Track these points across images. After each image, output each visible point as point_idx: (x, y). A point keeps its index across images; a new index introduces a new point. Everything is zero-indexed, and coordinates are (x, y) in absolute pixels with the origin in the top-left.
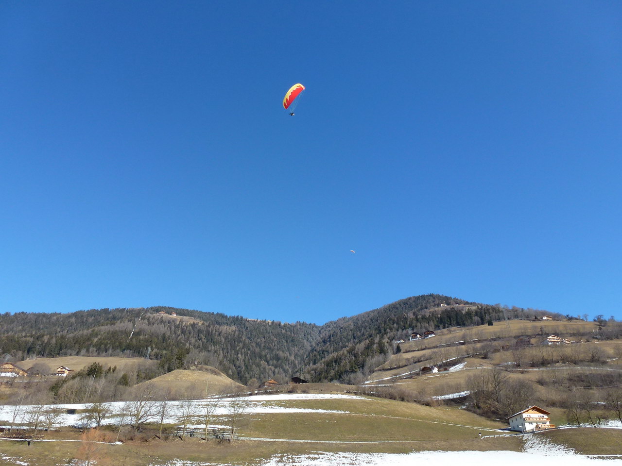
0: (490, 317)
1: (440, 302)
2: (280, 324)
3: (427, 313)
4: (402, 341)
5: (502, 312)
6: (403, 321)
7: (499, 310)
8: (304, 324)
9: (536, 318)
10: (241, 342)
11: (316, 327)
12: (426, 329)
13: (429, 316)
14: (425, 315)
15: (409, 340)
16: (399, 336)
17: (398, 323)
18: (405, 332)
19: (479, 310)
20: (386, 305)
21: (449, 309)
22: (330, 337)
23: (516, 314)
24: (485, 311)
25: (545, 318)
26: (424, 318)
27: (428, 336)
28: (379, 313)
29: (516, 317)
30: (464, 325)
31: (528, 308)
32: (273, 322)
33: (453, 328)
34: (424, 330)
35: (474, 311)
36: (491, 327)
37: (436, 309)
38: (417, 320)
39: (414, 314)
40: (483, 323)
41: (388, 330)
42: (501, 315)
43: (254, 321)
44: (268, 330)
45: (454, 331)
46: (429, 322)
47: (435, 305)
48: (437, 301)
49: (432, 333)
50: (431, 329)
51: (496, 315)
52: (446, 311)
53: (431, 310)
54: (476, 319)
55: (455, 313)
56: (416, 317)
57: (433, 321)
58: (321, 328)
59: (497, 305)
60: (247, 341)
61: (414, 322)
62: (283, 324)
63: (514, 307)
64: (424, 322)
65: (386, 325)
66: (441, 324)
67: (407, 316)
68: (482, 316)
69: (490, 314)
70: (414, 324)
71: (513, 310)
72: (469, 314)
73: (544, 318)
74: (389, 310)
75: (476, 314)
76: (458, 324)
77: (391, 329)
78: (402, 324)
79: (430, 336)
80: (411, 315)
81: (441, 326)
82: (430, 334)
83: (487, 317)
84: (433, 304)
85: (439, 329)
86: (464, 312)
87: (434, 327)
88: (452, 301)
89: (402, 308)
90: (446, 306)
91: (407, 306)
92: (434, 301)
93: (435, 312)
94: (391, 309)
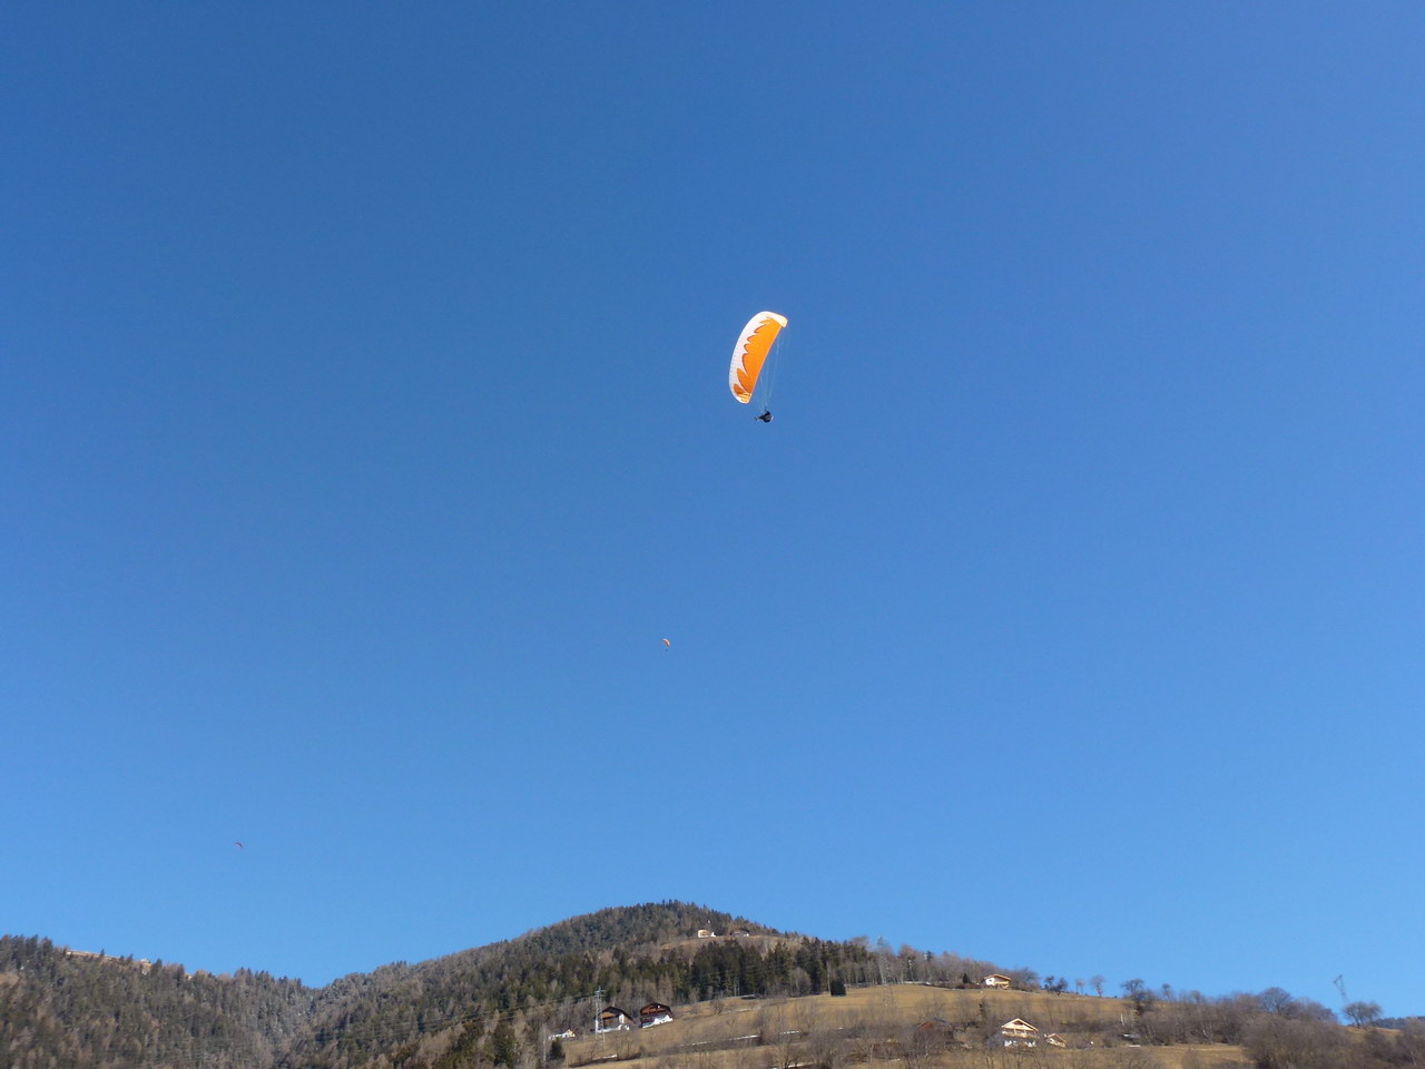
0: (839, 973)
1: (696, 926)
2: (179, 974)
3: (656, 952)
4: (570, 1034)
5: (873, 957)
6: (579, 973)
7: (864, 954)
8: (263, 980)
9: (966, 979)
10: (28, 1023)
11: (303, 992)
12: (649, 998)
13: (662, 960)
14: (648, 958)
15: (593, 1030)
16: (561, 1017)
17: (563, 980)
18: (581, 1005)
19: (807, 950)
20: (535, 929)
21: (722, 944)
22: (342, 1025)
23: (912, 968)
24: (824, 953)
25: (991, 981)
26: (644, 966)
27: (653, 1021)
28: (508, 952)
29: (912, 975)
30: (761, 991)
31: (945, 953)
32: (157, 966)
33: (727, 1001)
34: (641, 1003)
35: (794, 953)
36: (838, 999)
37: (684, 943)
38: (624, 971)
39: (616, 954)
40: (816, 990)
41: (531, 1000)
42: (869, 966)
43: (88, 959)
44: (136, 991)
45: (733, 1006)
46: (657, 980)
47: (680, 933)
48: (688, 924)
49: (666, 1010)
50: (663, 1001)
51: (857, 966)
52: (713, 945)
53: (667, 947)
54: (798, 975)
55: (738, 956)
56: (622, 962)
57: (672, 975)
58: (317, 995)
59: (857, 939)
60: (52, 1022)
61: (614, 975)
62: (189, 974)
63: (906, 948)
64: (644, 978)
65: (525, 985)
66: (694, 985)
67: (595, 959)
68: (815, 969)
69: (838, 965)
70: (612, 984)
71: (902, 956)
72: (778, 958)
73: (988, 982)
74: (543, 945)
75: (800, 962)
76: (744, 990)
77: (540, 997)
78: (576, 981)
79: (657, 1021)
80: (606, 957)
81: (694, 993)
82: (657, 1014)
83: (830, 973)
84: (676, 930)
85: (687, 1001)
86: (764, 955)
87: (671, 995)
88: (730, 927)
89: (583, 941)
90: (713, 935)
91: (598, 936)
92: (679, 923)
93: (678, 952)
94: (548, 943)
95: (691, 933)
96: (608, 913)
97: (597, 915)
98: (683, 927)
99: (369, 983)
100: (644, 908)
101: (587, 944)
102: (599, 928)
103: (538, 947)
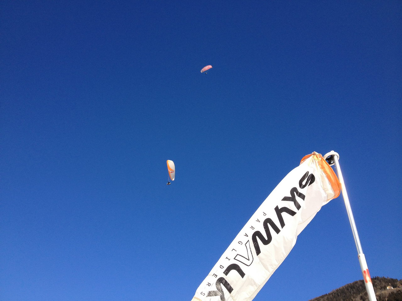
1: (386, 285)
21: (395, 292)
37: (383, 292)
48: (384, 284)
52: (393, 293)
53: (379, 293)
56: (364, 300)
80: (358, 299)
88: (398, 284)
89: (350, 292)
90: (392, 288)
91: (355, 290)
93: (382, 295)
94: (339, 294)
95: (385, 288)
96: (356, 283)
97: (353, 284)
98: (382, 286)
101: (352, 294)
102: (354, 288)
103: (336, 296)
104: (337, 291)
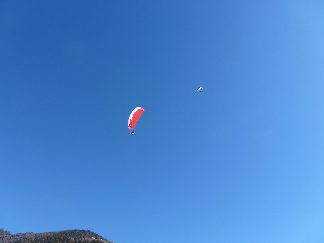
1: (92, 236)
3: (83, 240)
11: (9, 234)
13: (83, 242)
14: (81, 240)
20: (61, 231)
21: (96, 241)
28: (54, 234)
37: (89, 239)
39: (75, 239)
47: (89, 237)
48: (91, 235)
52: (94, 241)
53: (85, 239)
58: (12, 236)
65: (55, 242)
67: (70, 239)
80: (73, 239)
84: (88, 236)
88: (99, 237)
89: (69, 235)
90: (95, 238)
91: (73, 234)
92: (89, 235)
93: (87, 241)
94: (62, 234)
95: (91, 237)
96: (76, 230)
97: (74, 230)
98: (90, 236)
99: (24, 235)
100: (83, 231)
101: (70, 236)
102: (73, 233)
103: (60, 234)
104: (63, 231)
